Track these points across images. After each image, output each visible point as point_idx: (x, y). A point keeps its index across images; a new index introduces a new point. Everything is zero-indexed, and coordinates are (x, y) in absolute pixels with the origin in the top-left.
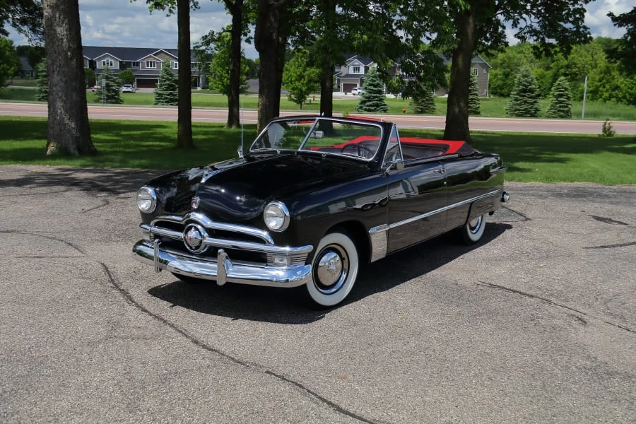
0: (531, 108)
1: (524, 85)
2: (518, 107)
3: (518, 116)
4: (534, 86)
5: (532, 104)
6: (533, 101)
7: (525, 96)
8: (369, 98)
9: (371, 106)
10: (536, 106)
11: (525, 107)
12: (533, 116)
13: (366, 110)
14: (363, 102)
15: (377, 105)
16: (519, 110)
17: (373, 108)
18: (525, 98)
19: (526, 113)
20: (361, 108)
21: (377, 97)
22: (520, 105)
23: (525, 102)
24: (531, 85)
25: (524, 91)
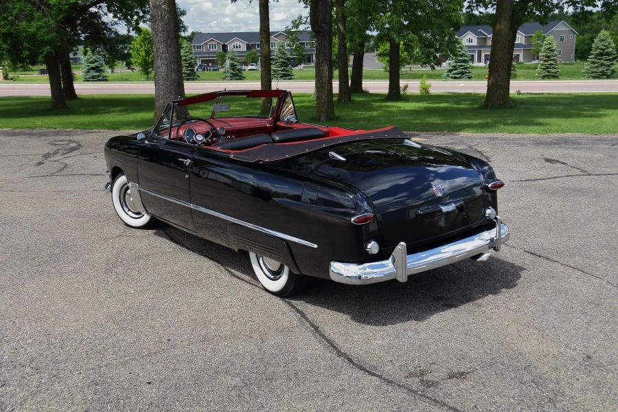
0: (607, 70)
1: (601, 49)
2: (595, 70)
3: (595, 78)
4: (611, 49)
5: (609, 66)
6: (609, 63)
7: (602, 59)
8: (455, 67)
9: (457, 74)
10: (613, 68)
11: (601, 69)
12: (608, 77)
13: (452, 77)
14: (450, 71)
15: (463, 73)
16: (596, 72)
17: (458, 76)
18: (602, 61)
19: (602, 75)
20: (448, 76)
21: (462, 66)
22: (597, 67)
23: (602, 64)
24: (608, 48)
25: (601, 54)
